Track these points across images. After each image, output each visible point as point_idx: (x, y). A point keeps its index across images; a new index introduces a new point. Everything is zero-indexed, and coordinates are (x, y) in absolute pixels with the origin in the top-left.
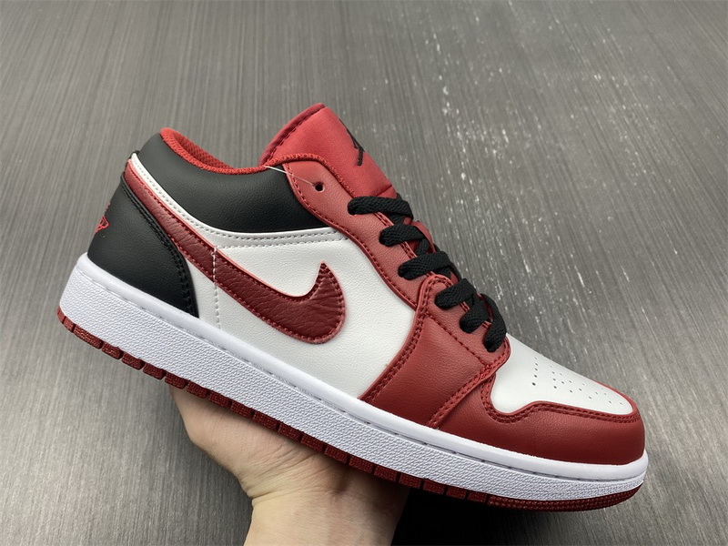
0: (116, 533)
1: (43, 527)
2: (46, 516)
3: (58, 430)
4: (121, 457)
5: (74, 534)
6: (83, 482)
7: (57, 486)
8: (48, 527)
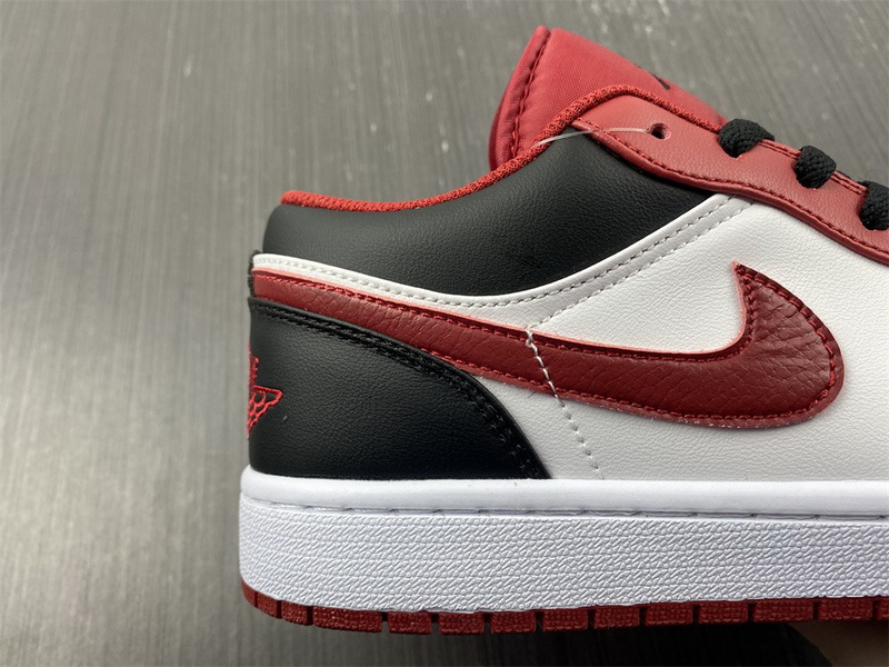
0: (122, 594)
1: (18, 589)
2: (22, 572)
3: (32, 453)
4: (123, 487)
5: (63, 596)
6: (71, 525)
7: (34, 532)
8: (25, 589)
